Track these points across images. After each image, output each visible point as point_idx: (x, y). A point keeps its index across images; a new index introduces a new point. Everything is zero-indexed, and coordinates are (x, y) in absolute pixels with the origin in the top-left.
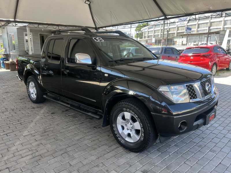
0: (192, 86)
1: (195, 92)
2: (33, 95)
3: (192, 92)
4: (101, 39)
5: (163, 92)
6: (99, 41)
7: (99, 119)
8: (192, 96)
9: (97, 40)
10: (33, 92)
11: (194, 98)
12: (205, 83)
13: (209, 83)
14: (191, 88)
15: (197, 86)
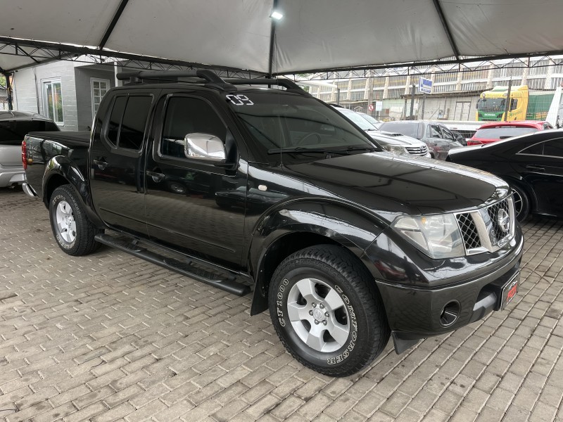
0: (470, 217)
1: (476, 231)
2: (68, 236)
3: (469, 232)
4: (247, 99)
5: (403, 232)
6: (242, 104)
7: (241, 295)
8: (470, 242)
9: (237, 101)
10: (67, 227)
11: (474, 246)
12: (497, 210)
13: (505, 209)
14: (467, 223)
15: (480, 216)
